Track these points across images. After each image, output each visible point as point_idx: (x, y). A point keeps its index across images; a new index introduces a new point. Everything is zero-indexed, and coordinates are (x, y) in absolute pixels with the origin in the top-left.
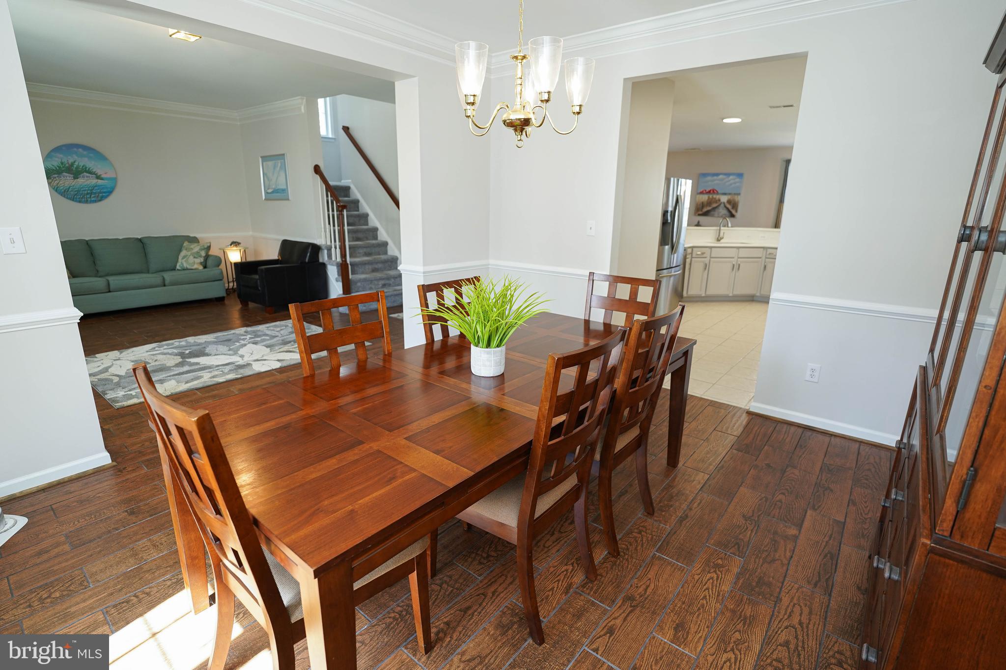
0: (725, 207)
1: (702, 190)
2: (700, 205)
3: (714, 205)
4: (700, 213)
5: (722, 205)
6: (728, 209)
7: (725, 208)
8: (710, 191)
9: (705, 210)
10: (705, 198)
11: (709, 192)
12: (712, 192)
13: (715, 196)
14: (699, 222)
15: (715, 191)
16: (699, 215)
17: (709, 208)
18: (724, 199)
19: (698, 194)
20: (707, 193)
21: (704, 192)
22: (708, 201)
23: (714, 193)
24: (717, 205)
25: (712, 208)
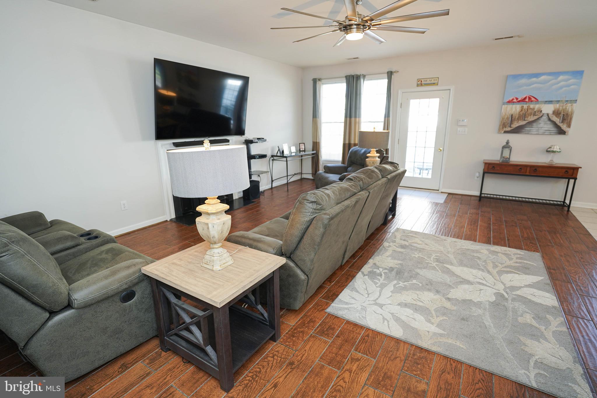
0: (550, 119)
1: (511, 99)
2: (508, 118)
3: (531, 118)
4: (509, 129)
5: (545, 118)
6: (553, 122)
7: (549, 122)
8: (525, 98)
9: (515, 125)
10: (516, 109)
11: (523, 100)
12: (527, 100)
13: (532, 106)
14: (508, 143)
15: (533, 99)
16: (506, 132)
17: (522, 123)
18: (548, 109)
19: (504, 104)
20: (519, 101)
21: (515, 100)
22: (521, 113)
23: (532, 101)
24: (536, 117)
25: (528, 123)
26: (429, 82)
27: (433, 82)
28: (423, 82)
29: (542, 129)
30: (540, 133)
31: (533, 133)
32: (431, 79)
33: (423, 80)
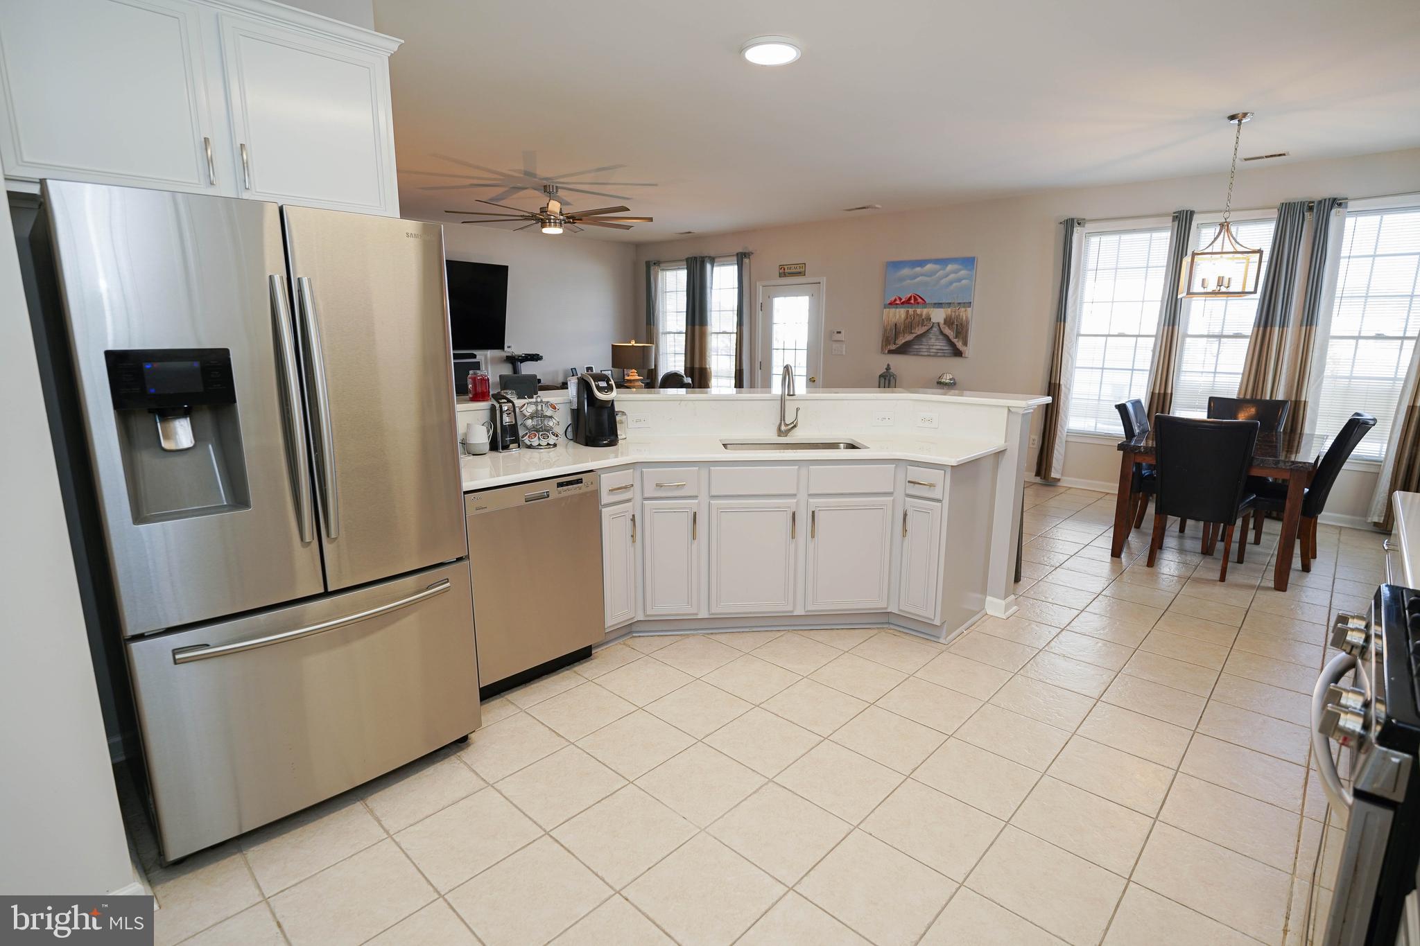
0: (941, 333)
1: (893, 299)
2: (891, 330)
3: (920, 331)
4: (893, 347)
5: (935, 329)
6: (947, 337)
7: (941, 337)
8: (910, 298)
9: (901, 341)
10: (900, 314)
11: (907, 302)
12: (912, 301)
13: (919, 311)
14: (888, 368)
15: (920, 300)
16: (890, 352)
17: (909, 337)
18: (938, 316)
19: (885, 307)
20: (903, 303)
21: (898, 302)
22: (907, 321)
23: (918, 303)
24: (924, 329)
25: (916, 337)
26: (794, 271)
27: (798, 270)
28: (786, 271)
29: (934, 347)
30: (932, 354)
31: (922, 353)
32: (795, 266)
33: (786, 267)
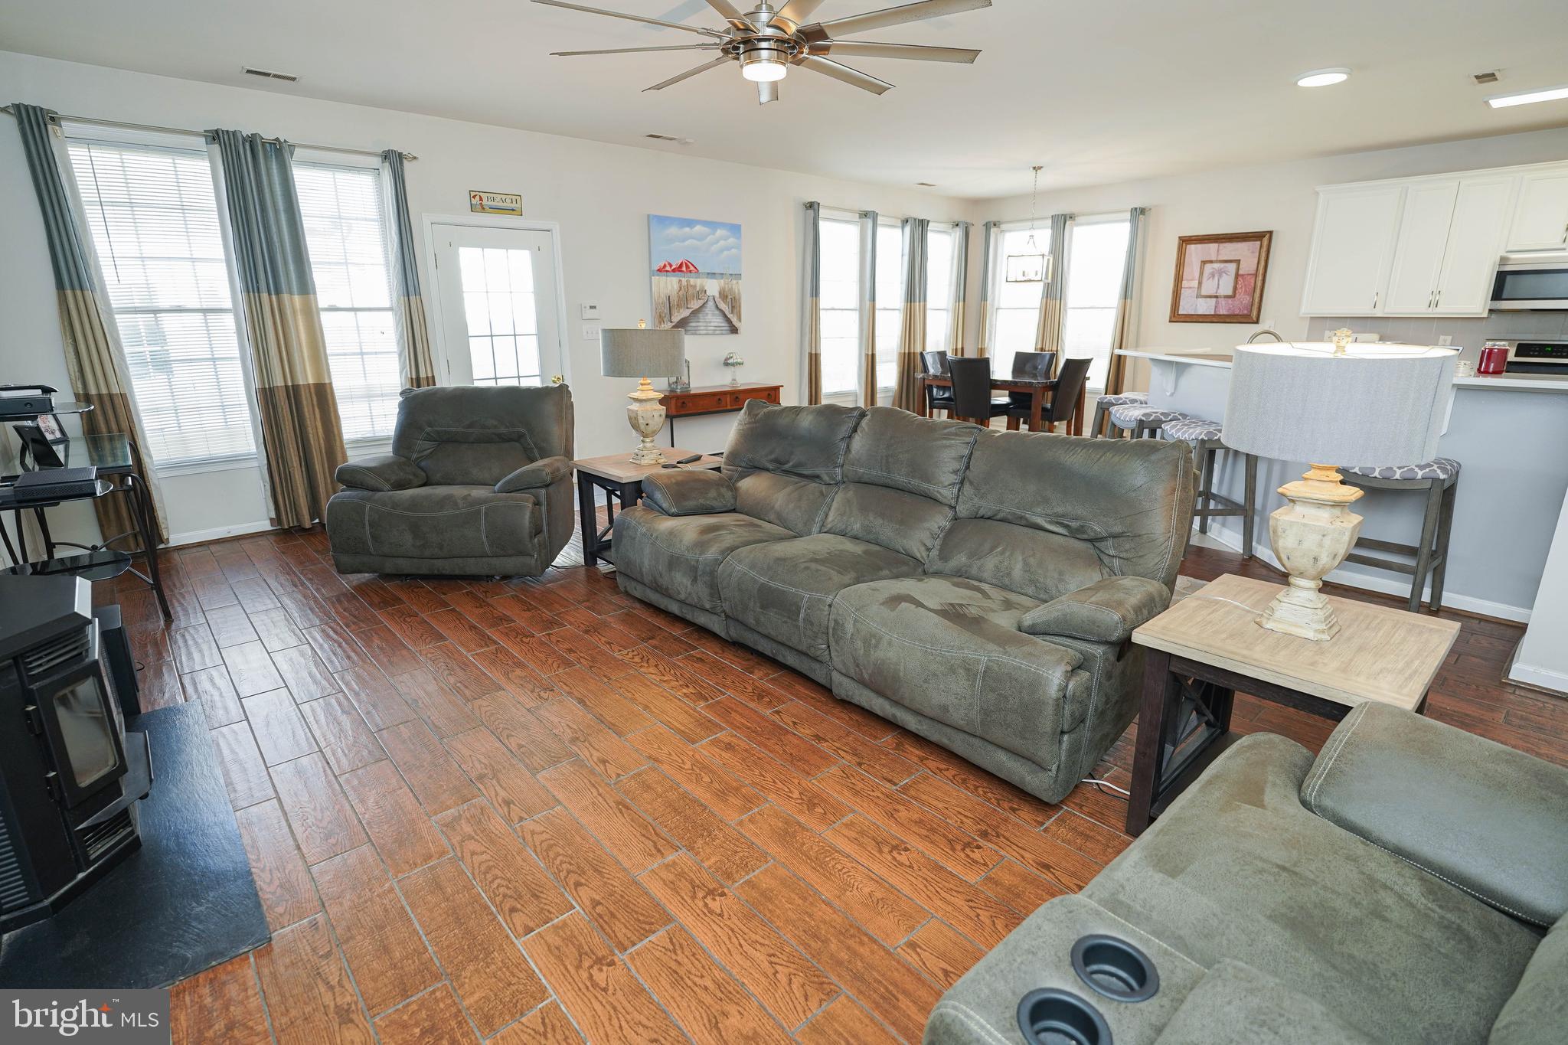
0: (717, 307)
1: (662, 264)
2: (663, 303)
3: (695, 305)
4: (668, 325)
5: (711, 303)
6: (721, 311)
7: (717, 312)
8: (681, 265)
9: (676, 317)
10: (670, 284)
11: (679, 269)
12: (684, 269)
13: (692, 281)
15: (692, 268)
17: (685, 313)
18: (713, 287)
19: (652, 274)
20: (674, 271)
21: (668, 268)
22: (681, 293)
23: (690, 272)
24: (701, 303)
25: (692, 313)
26: (501, 204)
27: (508, 205)
28: (485, 202)
29: (712, 324)
30: (710, 332)
31: (701, 332)
32: (504, 197)
33: (484, 196)
